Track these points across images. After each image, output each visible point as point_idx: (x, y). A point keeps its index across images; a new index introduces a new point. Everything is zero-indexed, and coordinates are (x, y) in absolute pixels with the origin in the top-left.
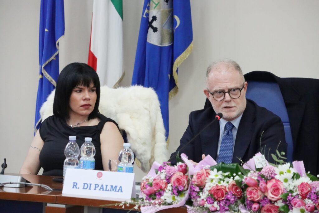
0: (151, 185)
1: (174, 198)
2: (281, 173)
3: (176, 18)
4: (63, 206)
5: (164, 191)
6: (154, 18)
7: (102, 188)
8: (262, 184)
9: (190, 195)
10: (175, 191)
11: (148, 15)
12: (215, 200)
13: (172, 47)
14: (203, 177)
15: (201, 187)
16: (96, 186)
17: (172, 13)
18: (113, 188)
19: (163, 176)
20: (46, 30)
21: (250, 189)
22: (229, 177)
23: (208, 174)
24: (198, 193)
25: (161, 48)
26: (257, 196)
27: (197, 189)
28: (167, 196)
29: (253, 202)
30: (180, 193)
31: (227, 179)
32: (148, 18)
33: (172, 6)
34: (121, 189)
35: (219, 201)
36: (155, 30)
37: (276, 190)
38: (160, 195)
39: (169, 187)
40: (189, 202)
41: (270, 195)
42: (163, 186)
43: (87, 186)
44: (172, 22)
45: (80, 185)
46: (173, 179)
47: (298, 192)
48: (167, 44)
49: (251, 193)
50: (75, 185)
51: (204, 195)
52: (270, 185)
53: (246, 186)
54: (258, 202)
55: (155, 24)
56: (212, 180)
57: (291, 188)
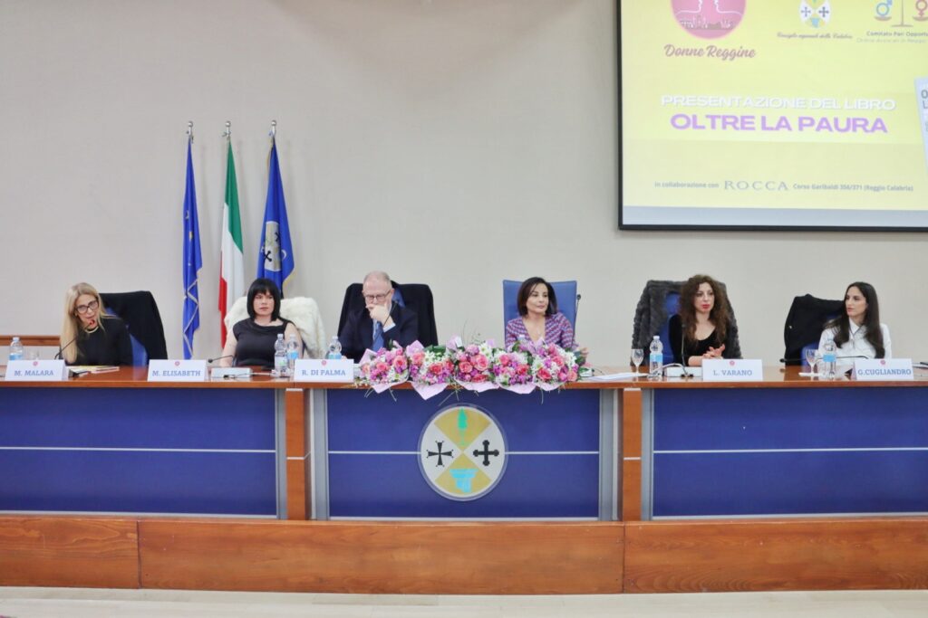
0: (376, 367)
1: (397, 376)
2: (483, 350)
3: (284, 252)
4: (301, 390)
5: (387, 371)
6: (269, 252)
7: (327, 373)
8: (472, 359)
9: (410, 374)
10: (399, 371)
11: (264, 250)
12: (434, 374)
13: (281, 272)
14: (420, 358)
15: (419, 365)
16: (322, 372)
17: (280, 248)
18: (337, 372)
19: (383, 360)
20: (189, 264)
21: (462, 364)
22: (441, 356)
23: (424, 356)
24: (418, 371)
25: (275, 273)
26: (469, 369)
27: (417, 368)
28: (392, 374)
29: (465, 374)
30: (402, 371)
31: (439, 358)
32: (264, 253)
33: (280, 244)
34: (344, 373)
35: (438, 376)
36: (270, 260)
37: (483, 362)
38: (386, 374)
39: (392, 367)
40: (410, 379)
41: (479, 367)
42: (387, 367)
43: (314, 372)
44: (281, 255)
45: (309, 372)
46: (395, 362)
47: (500, 363)
48: (278, 270)
49: (464, 367)
50: (304, 372)
51: (423, 372)
52: (478, 359)
53: (458, 362)
54: (469, 374)
55: (270, 256)
56: (427, 360)
57: (493, 360)
